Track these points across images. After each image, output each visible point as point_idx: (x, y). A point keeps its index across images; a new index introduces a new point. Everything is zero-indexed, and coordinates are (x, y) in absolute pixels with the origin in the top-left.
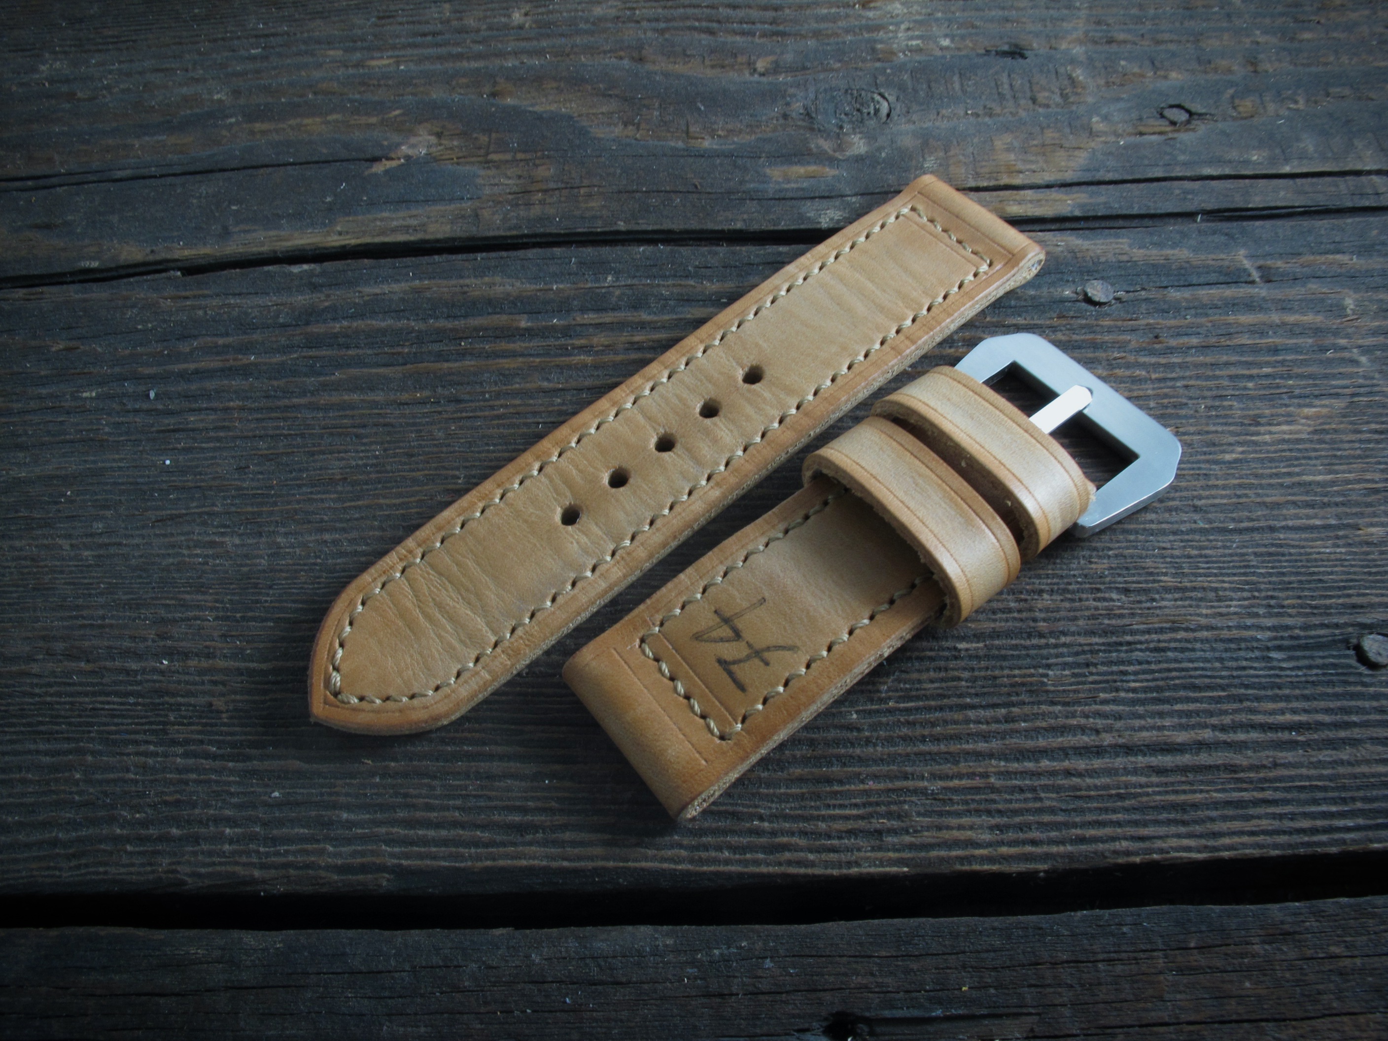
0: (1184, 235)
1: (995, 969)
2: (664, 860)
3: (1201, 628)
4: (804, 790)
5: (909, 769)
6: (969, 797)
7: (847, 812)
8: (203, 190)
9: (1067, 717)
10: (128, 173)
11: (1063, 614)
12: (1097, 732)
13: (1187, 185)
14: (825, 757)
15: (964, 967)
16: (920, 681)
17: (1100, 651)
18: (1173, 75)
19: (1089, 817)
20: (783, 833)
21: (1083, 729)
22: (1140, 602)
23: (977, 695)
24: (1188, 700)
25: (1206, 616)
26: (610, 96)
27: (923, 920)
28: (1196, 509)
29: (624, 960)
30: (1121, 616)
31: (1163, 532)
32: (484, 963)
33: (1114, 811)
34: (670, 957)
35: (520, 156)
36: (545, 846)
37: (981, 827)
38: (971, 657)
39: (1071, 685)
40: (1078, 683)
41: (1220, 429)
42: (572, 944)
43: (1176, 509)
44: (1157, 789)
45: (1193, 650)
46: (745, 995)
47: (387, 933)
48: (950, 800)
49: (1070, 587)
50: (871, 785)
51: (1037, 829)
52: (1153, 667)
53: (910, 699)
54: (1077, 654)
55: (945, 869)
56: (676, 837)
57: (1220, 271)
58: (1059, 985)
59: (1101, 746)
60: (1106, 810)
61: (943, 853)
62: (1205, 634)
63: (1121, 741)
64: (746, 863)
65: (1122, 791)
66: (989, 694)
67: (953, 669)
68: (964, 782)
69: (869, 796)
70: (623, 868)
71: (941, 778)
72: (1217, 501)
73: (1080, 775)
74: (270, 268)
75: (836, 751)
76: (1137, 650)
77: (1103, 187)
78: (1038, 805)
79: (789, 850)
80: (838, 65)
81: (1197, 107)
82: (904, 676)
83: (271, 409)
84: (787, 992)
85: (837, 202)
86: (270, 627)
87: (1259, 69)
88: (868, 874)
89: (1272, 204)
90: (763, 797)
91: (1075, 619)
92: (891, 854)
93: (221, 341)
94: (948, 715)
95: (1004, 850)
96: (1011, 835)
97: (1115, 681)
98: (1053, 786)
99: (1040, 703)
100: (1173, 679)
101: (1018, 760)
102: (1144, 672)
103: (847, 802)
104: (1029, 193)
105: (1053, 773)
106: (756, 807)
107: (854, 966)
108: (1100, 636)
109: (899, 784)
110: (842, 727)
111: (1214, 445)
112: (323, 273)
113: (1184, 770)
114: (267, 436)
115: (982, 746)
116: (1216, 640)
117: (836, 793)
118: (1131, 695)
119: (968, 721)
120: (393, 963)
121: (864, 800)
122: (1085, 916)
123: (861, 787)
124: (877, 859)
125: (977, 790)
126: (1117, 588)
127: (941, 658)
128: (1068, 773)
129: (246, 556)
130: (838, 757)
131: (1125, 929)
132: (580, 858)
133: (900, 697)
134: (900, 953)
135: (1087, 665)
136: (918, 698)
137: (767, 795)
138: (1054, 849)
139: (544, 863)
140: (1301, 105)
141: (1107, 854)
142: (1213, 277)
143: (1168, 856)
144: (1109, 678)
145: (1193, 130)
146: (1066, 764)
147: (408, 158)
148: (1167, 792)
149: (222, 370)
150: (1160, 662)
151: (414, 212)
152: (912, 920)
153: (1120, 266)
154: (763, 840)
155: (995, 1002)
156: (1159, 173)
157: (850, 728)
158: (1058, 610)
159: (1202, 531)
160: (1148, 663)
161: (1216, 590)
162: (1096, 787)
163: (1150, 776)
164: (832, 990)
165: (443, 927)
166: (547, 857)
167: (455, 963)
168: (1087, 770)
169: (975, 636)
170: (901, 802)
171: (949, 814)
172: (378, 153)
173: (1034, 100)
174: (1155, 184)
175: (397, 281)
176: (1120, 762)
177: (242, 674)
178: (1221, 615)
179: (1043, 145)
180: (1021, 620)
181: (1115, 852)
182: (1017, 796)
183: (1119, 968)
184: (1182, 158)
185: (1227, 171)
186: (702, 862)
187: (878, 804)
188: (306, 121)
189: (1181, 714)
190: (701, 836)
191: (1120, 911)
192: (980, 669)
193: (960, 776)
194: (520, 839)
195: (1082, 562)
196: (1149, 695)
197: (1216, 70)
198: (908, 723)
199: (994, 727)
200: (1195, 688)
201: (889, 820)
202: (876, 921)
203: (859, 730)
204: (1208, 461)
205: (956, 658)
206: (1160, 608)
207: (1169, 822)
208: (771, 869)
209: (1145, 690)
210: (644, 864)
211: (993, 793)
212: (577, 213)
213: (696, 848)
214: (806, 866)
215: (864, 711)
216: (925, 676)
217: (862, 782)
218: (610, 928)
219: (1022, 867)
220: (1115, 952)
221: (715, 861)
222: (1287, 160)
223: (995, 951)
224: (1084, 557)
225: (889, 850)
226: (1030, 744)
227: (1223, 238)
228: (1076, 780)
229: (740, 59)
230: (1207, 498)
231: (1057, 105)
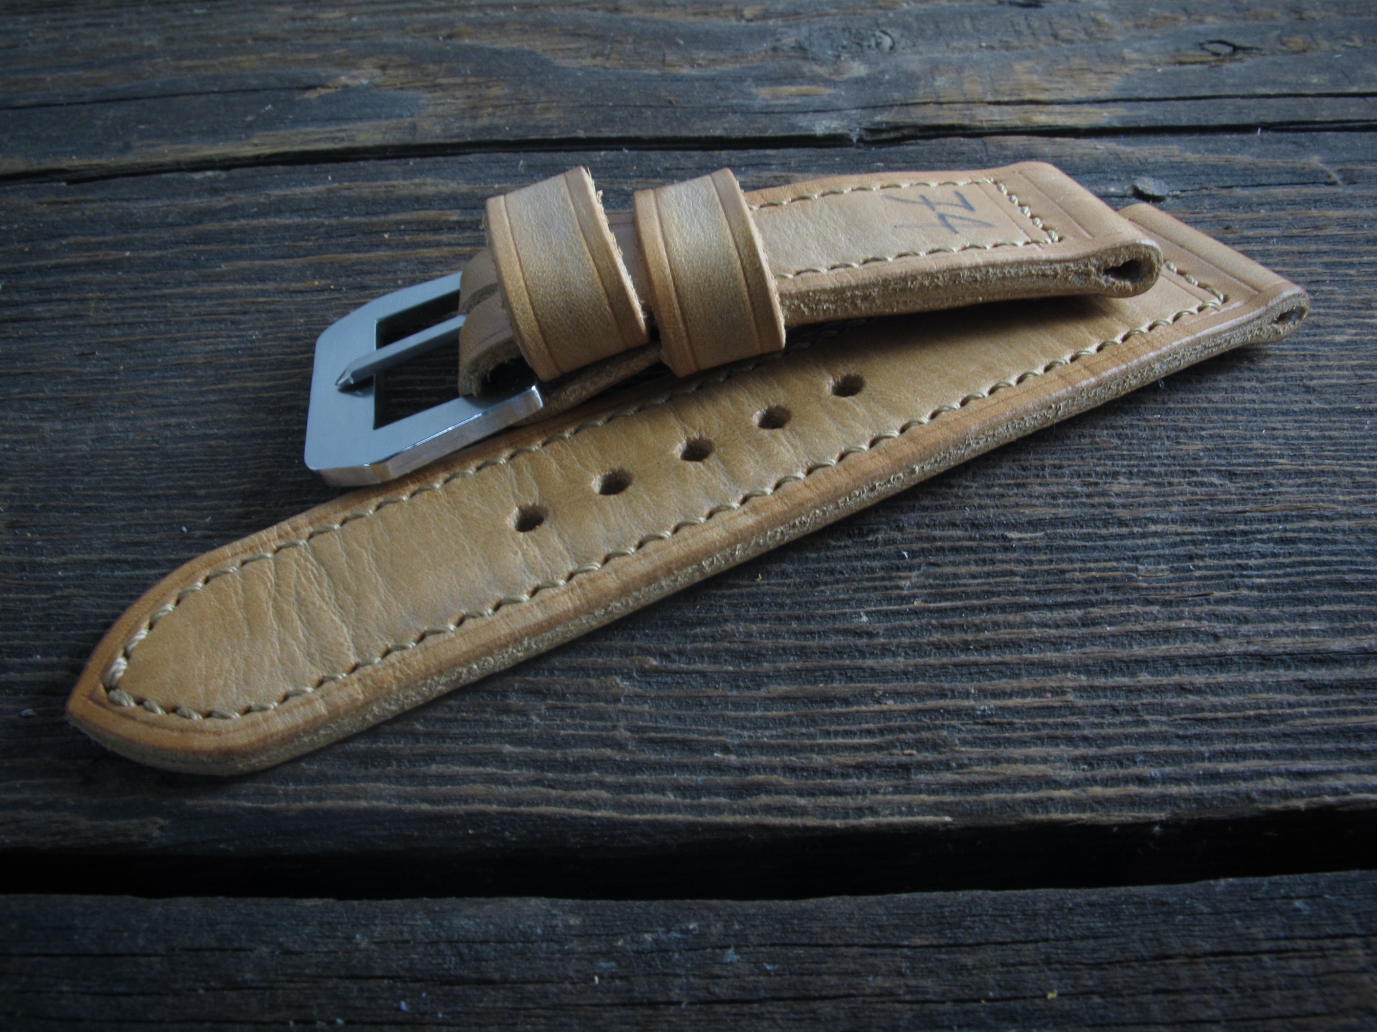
0: (1244, 143)
1: (1098, 965)
2: (575, 803)
3: (1341, 516)
4: (791, 713)
5: (946, 685)
6: (1038, 720)
7: (856, 741)
8: (111, 114)
9: (1171, 619)
10: (33, 101)
11: (1148, 499)
12: (1216, 637)
13: (1239, 101)
14: (822, 669)
15: (1048, 962)
16: (956, 576)
17: (1206, 541)
18: (1210, 19)
19: (1220, 747)
20: (758, 768)
21: (1196, 634)
22: (1251, 488)
23: (1039, 592)
24: (1338, 600)
25: (1345, 503)
26: (580, 35)
27: (979, 893)
28: (1308, 390)
29: (500, 947)
30: (1227, 502)
31: (1269, 413)
32: (280, 945)
33: (1256, 738)
34: (576, 945)
35: (471, 80)
36: (397, 782)
37: (1060, 759)
38: (1026, 548)
39: (1171, 581)
40: (1181, 579)
41: (1322, 311)
42: (421, 921)
43: (1282, 389)
44: (1315, 709)
45: (1334, 542)
46: (691, 1004)
47: (141, 901)
48: (1011, 724)
49: (1156, 470)
50: (890, 704)
51: (1144, 762)
52: (1281, 560)
53: (945, 597)
54: (1174, 545)
55: (1008, 819)
56: (596, 774)
57: (1293, 172)
58: (1204, 990)
59: (1225, 655)
60: (1245, 737)
61: (1003, 796)
62: (1345, 523)
63: (1252, 649)
64: (700, 809)
65: (1265, 712)
66: (1056, 592)
67: (1003, 562)
68: (1028, 700)
69: (890, 720)
70: (510, 813)
71: (995, 695)
72: (1334, 381)
73: (1198, 691)
74: (169, 175)
75: (838, 662)
76: (1256, 540)
77: (1143, 104)
78: (1142, 730)
79: (768, 792)
80: (834, 11)
81: (1240, 41)
82: (933, 570)
83: (136, 299)
84: (760, 1001)
85: (834, 115)
86: (76, 518)
87: (1305, 15)
88: (890, 825)
89: (1344, 118)
90: (727, 721)
91: (1167, 504)
92: (924, 797)
93: (93, 239)
94: (1000, 617)
95: (1097, 790)
96: (1105, 771)
97: (1232, 576)
98: (1162, 705)
99: (1129, 602)
100: (1313, 573)
101: (1105, 673)
102: (1271, 567)
103: (854, 728)
104: (1058, 108)
105: (1158, 690)
106: (718, 733)
107: (871, 960)
108: (1203, 525)
109: (930, 704)
110: (846, 632)
111: (1318, 326)
112: (230, 179)
113: (1350, 685)
114: (124, 324)
115: (1051, 655)
116: (1363, 531)
117: (838, 715)
118: (1255, 593)
119: (1029, 624)
120: (141, 942)
121: (882, 725)
122: (1233, 885)
123: (877, 707)
124: (903, 803)
125: (1050, 710)
126: (1218, 471)
127: (985, 550)
128: (1182, 689)
129: (65, 442)
130: (842, 670)
131: (1298, 904)
132: (447, 800)
133: (929, 595)
134: (943, 941)
135: (1191, 558)
136: (954, 596)
137: (735, 718)
138: (1174, 790)
139: (394, 805)
140: (1358, 42)
141: (1254, 795)
142: (1285, 178)
143: (1347, 798)
144: (1224, 572)
145: (1240, 60)
146: (1176, 678)
147: (346, 86)
148: (1330, 714)
149: (88, 264)
150: (1290, 554)
151: (344, 126)
152: (960, 894)
153: (1173, 166)
154: (727, 779)
155: (1102, 1017)
156: (1208, 93)
157: (858, 633)
158: (1142, 495)
159: (1319, 412)
160: (1275, 555)
161: (1351, 474)
162: (1225, 707)
163: (1302, 693)
164: (835, 997)
165: (228, 894)
166: (398, 797)
167: (236, 945)
168: (1208, 685)
169: (1030, 523)
170: (936, 727)
171: (1010, 742)
172: (314, 82)
173: (1056, 36)
174: (1203, 102)
175: (312, 184)
176: (1252, 676)
177: (23, 569)
178: (1364, 501)
179: (1070, 70)
180: (1093, 506)
181: (1266, 793)
182: (1109, 719)
183: (1296, 965)
184: (1231, 81)
185: (1285, 90)
186: (632, 807)
187: (901, 730)
188: (239, 58)
189: (1330, 616)
190: (633, 773)
191: (1285, 878)
192: (1041, 562)
193: (1023, 693)
194: (363, 772)
195: (1167, 443)
196: (1282, 594)
197: (1256, 17)
198: (943, 626)
199: (1066, 631)
200: (1345, 585)
201: (919, 751)
202: (904, 896)
203: (870, 635)
204: (1314, 343)
205: (1006, 549)
206: (1280, 493)
207: (1340, 753)
208: (738, 818)
209: (1276, 587)
210: (543, 809)
211: (1073, 714)
212: (531, 123)
213: (626, 788)
214: (793, 815)
215: (879, 612)
216: (963, 570)
217: (878, 701)
218: (482, 900)
219: (1128, 816)
220: (1286, 938)
221: (654, 807)
222: (1352, 83)
223: (1096, 938)
224: (1168, 437)
225: (921, 792)
226: (1120, 653)
227: (1290, 147)
228: (1192, 699)
229: (725, 7)
230: (1321, 378)
231: (1082, 41)
